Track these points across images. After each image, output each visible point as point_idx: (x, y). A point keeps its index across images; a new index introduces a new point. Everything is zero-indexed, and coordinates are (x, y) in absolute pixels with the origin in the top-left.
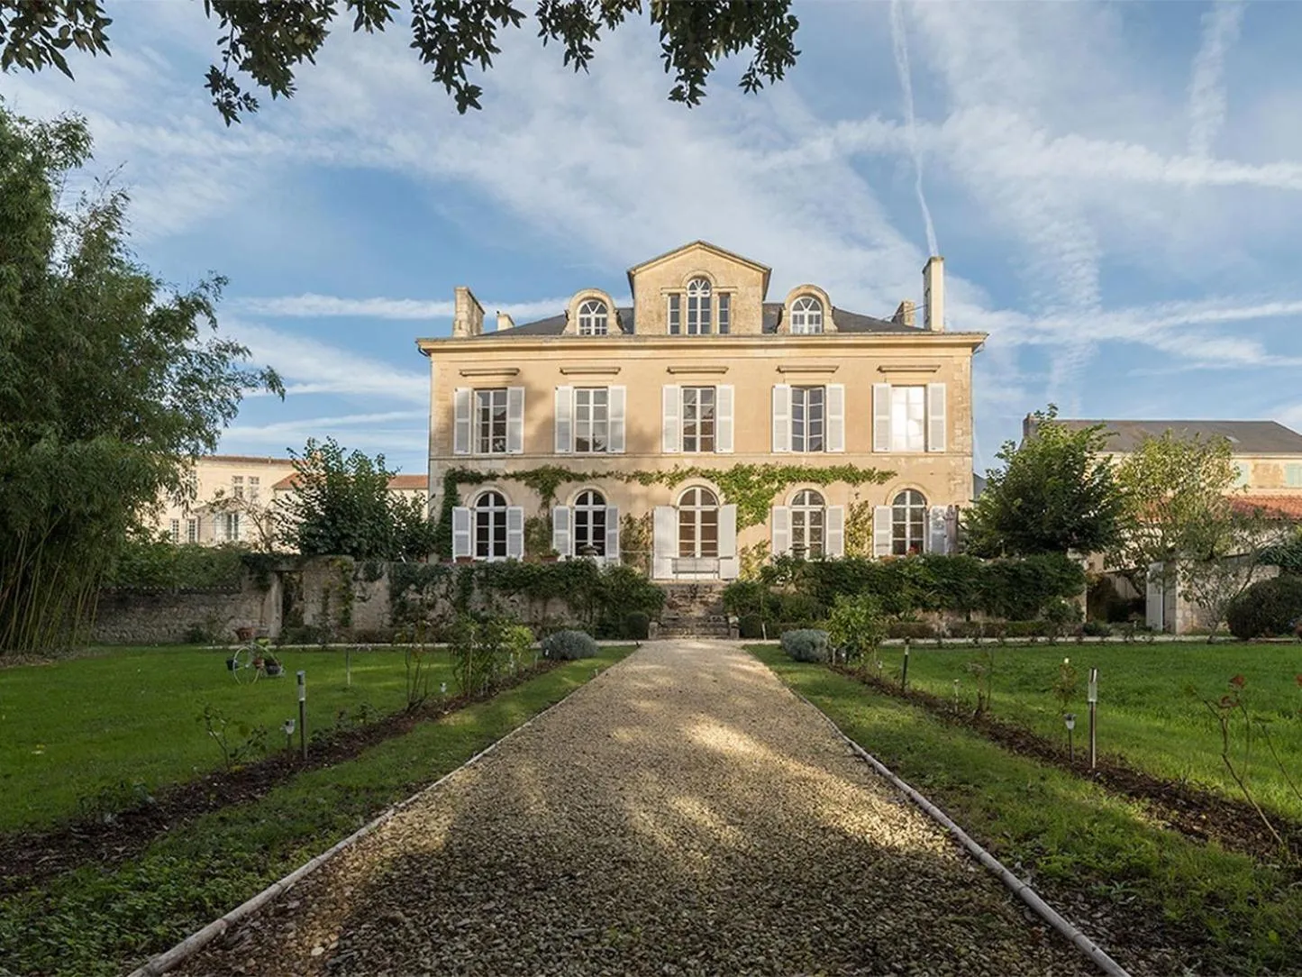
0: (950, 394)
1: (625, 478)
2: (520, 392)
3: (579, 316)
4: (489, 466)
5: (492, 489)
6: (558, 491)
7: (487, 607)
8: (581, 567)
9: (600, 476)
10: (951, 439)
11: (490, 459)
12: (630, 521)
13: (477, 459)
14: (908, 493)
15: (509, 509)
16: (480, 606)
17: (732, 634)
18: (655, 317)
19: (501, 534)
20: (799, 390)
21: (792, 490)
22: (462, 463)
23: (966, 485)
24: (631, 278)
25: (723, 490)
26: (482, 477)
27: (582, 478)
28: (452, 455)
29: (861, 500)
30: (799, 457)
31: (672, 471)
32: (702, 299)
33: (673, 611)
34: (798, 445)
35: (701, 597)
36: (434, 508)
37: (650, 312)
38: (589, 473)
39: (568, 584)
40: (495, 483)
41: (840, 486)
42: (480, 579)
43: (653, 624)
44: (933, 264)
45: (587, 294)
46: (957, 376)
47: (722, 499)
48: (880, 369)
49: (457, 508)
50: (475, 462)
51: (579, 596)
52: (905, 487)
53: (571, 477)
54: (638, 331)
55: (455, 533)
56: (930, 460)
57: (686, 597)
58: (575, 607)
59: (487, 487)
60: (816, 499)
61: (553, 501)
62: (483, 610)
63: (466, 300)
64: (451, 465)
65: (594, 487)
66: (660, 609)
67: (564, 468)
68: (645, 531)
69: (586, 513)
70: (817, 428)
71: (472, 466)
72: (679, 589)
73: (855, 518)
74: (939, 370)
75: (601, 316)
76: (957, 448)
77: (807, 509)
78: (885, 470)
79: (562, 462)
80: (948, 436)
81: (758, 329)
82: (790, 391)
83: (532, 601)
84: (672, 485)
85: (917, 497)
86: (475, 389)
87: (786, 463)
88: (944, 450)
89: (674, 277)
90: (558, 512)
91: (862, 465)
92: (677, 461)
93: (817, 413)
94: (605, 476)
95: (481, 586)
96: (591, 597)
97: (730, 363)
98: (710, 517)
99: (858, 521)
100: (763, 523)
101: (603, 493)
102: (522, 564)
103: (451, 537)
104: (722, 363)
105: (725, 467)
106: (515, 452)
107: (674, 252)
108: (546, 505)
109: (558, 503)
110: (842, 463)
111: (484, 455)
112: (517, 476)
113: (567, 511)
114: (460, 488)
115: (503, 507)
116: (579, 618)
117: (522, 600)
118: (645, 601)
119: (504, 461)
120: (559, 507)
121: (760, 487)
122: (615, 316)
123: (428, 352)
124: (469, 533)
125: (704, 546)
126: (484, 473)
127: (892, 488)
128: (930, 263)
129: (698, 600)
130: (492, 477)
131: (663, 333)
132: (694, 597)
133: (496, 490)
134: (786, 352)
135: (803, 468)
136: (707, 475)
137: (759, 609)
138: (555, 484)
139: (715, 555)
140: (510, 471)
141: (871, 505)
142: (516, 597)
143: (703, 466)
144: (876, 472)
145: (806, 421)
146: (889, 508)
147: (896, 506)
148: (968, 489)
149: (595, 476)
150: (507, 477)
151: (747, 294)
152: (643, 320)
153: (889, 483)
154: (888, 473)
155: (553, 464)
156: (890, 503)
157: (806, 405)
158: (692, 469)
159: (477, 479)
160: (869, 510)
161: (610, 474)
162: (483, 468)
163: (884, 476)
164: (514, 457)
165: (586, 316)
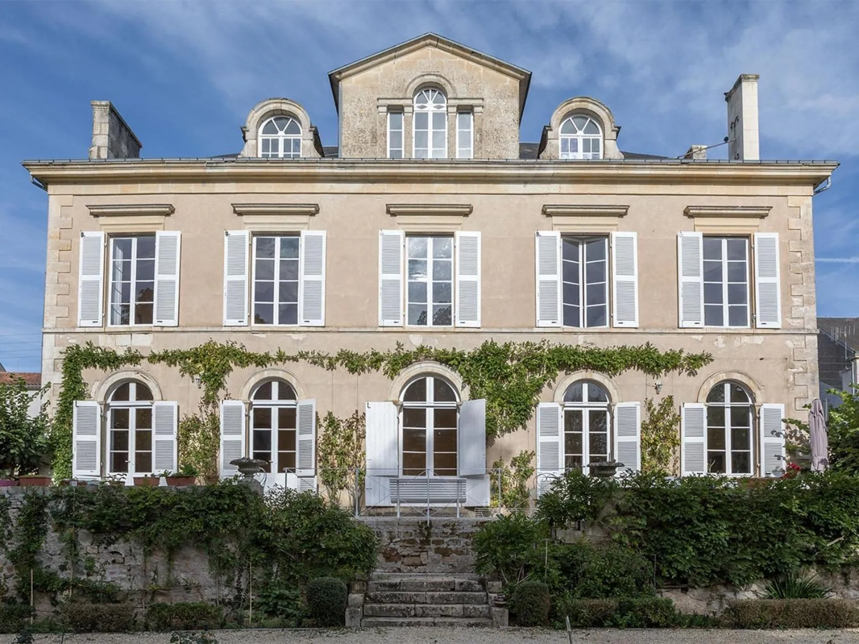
0: (784, 247)
1: (326, 362)
2: (175, 238)
3: (261, 137)
4: (128, 344)
5: (133, 375)
6: (229, 380)
7: (69, 565)
8: (230, 495)
9: (289, 358)
10: (788, 310)
11: (131, 333)
12: (332, 422)
13: (110, 333)
14: (727, 387)
15: (156, 405)
16: (58, 561)
17: (497, 618)
18: (369, 138)
19: (144, 440)
20: (571, 241)
21: (564, 380)
22: (89, 338)
23: (809, 375)
24: (334, 83)
25: (467, 381)
26: (117, 358)
27: (262, 361)
28: (74, 327)
29: (664, 393)
30: (575, 333)
31: (393, 351)
32: (434, 114)
33: (392, 564)
34: (571, 317)
35: (437, 542)
36: (49, 402)
37: (362, 131)
38: (273, 354)
39: (207, 525)
40: (138, 367)
41: (634, 377)
42: (55, 515)
43: (356, 597)
44: (744, 84)
45: (272, 107)
46: (794, 223)
47: (465, 393)
48: (687, 213)
49: (80, 403)
50: (109, 337)
51: (229, 546)
52: (723, 377)
53: (245, 359)
54: (344, 154)
55: (77, 438)
56: (759, 340)
57: (412, 542)
58: (222, 565)
59: (125, 372)
60: (599, 393)
61: (221, 393)
62: (63, 568)
63: (107, 119)
64: (73, 341)
65: (280, 374)
66: (369, 568)
67: (238, 346)
68: (354, 437)
69: (269, 411)
70: (597, 294)
71: (104, 343)
72: (402, 529)
73: (654, 421)
74: (771, 213)
75: (292, 137)
76: (797, 323)
77: (586, 407)
78: (699, 352)
79: (234, 337)
80: (783, 305)
81: (513, 153)
82: (559, 242)
83: (148, 554)
84: (393, 372)
85: (740, 392)
86: (111, 235)
87: (555, 341)
88: (778, 324)
89: (395, 84)
90: (227, 410)
91: (663, 345)
92: (401, 338)
93: (597, 273)
94: (295, 359)
95: (60, 527)
96: (248, 546)
97: (475, 201)
98: (446, 418)
99: (660, 424)
100: (524, 427)
101: (294, 382)
102: (130, 488)
103: (70, 442)
104: (464, 200)
105: (469, 346)
106: (166, 323)
107: (395, 50)
108: (210, 400)
109: (228, 397)
110: (634, 342)
111: (124, 327)
112: (170, 358)
113: (240, 408)
114: (87, 374)
115: (148, 403)
116: (228, 584)
117: (131, 554)
118: (342, 555)
119: (151, 336)
120: (229, 403)
121: (521, 376)
122: (311, 136)
123: (44, 182)
124: (97, 438)
125: (438, 461)
126: (120, 353)
127: (707, 378)
128: (739, 82)
129: (433, 546)
130: (133, 358)
131: (379, 156)
132: (426, 542)
133: (138, 377)
134: (554, 188)
135: (580, 350)
136: (445, 359)
137: (543, 571)
138: (226, 370)
139: (454, 473)
140: (158, 351)
141: (676, 402)
142: (121, 547)
143: (438, 344)
144: (683, 355)
145: (583, 284)
146: (703, 406)
147: (711, 404)
148: (813, 380)
149: (281, 357)
150: (154, 358)
151: (498, 108)
152: (351, 142)
153: (703, 371)
154: (701, 358)
155: (221, 340)
156: (703, 398)
157: (582, 262)
158: (421, 349)
159: (110, 360)
160: (675, 409)
161: (303, 355)
162: (119, 345)
163: (696, 362)
164: (163, 330)
165: (271, 137)
